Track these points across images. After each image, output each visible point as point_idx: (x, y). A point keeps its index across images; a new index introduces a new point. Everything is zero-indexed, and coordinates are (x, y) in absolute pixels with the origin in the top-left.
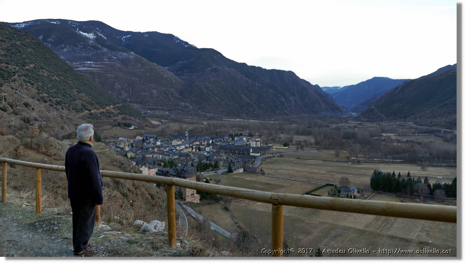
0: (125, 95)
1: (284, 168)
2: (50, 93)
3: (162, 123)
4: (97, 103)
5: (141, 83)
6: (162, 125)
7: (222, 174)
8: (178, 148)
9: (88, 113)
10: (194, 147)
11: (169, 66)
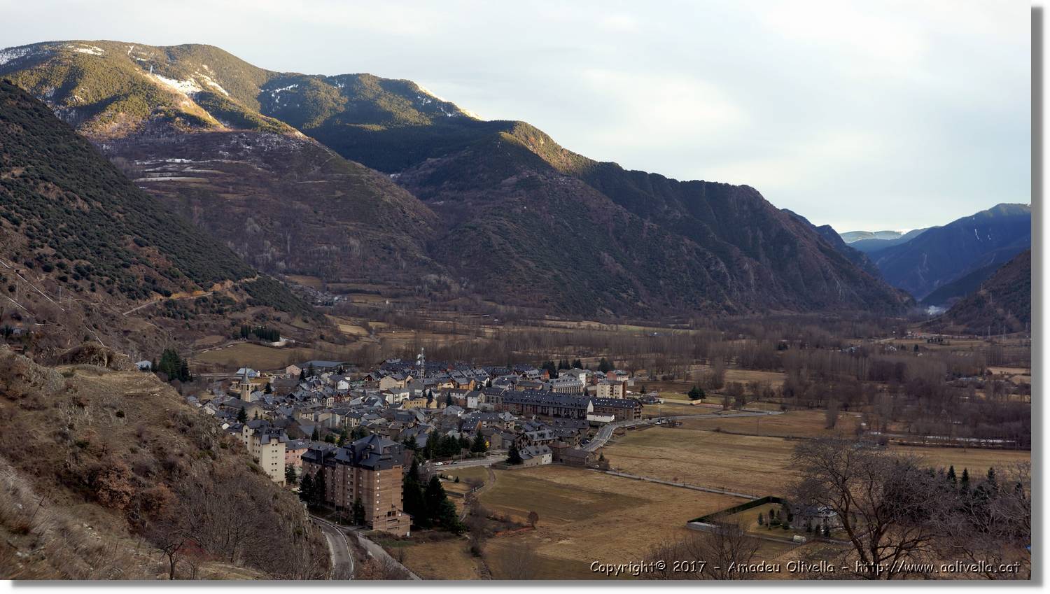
0: (272, 253)
1: (669, 456)
2: (60, 246)
3: (369, 330)
4: (187, 272)
5: (318, 218)
6: (367, 336)
7: (494, 466)
8: (389, 398)
9: (161, 300)
10: (435, 396)
11: (399, 172)
